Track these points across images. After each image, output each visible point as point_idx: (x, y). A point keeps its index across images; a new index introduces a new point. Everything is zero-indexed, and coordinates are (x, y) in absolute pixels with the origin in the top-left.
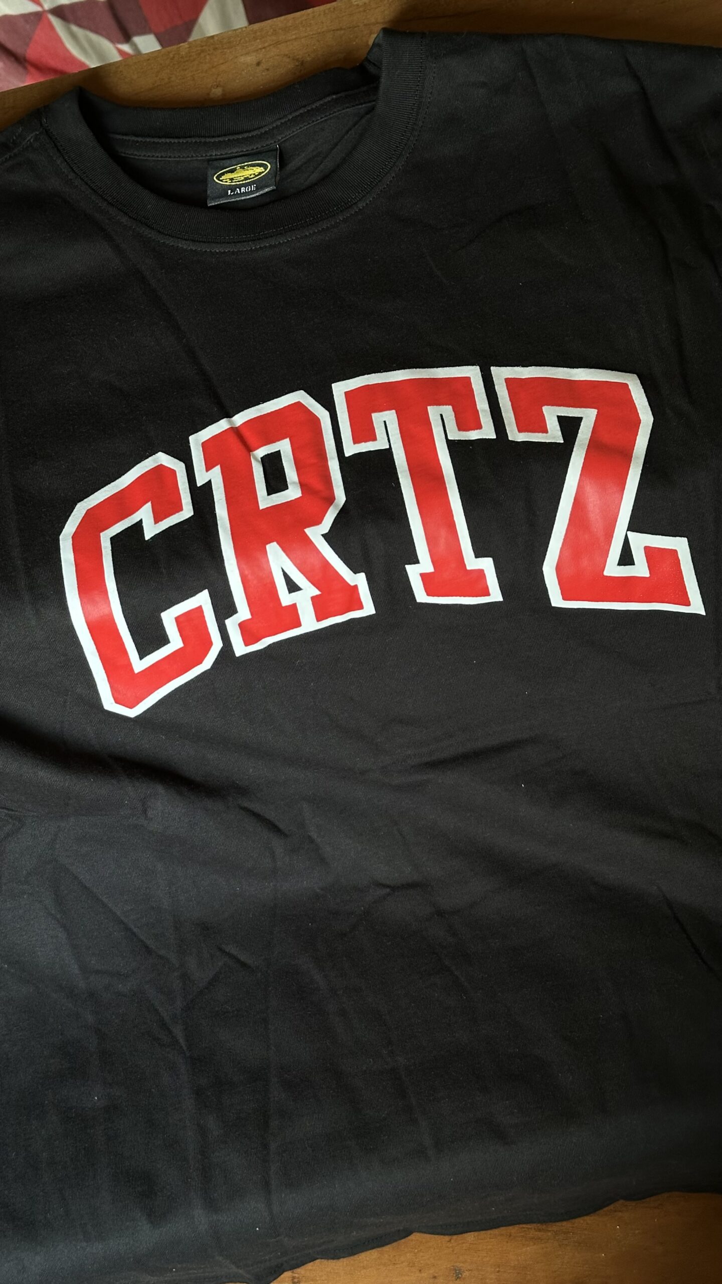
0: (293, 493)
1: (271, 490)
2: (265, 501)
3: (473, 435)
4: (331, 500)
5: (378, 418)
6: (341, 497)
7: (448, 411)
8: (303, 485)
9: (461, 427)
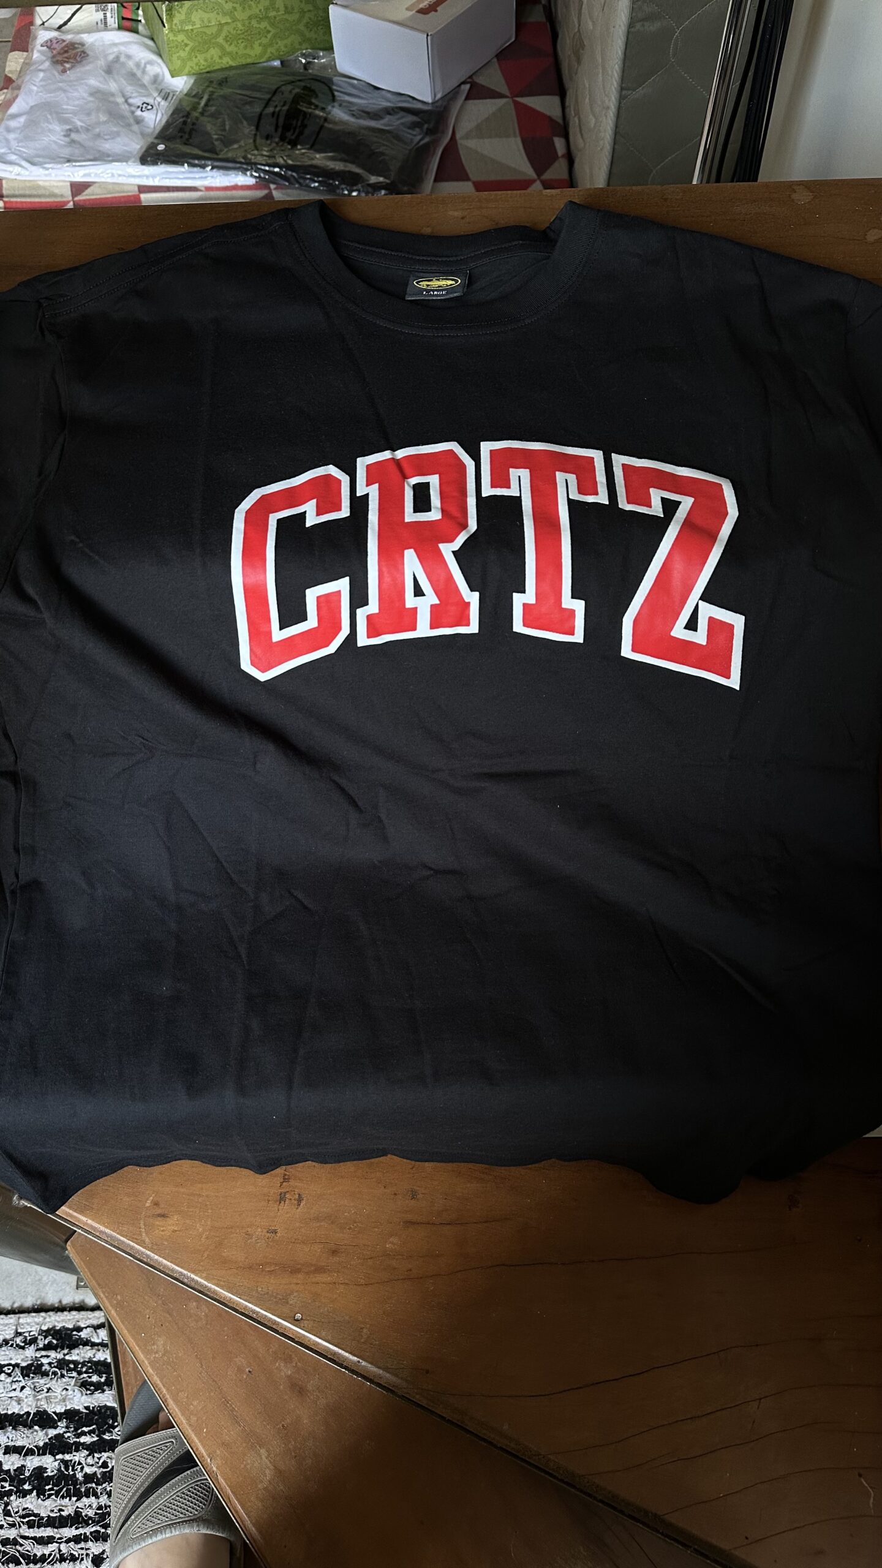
0: (434, 515)
1: (417, 509)
2: (410, 516)
3: (590, 499)
4: (464, 526)
5: (514, 473)
6: (473, 525)
7: (572, 478)
8: (443, 511)
9: (581, 491)
